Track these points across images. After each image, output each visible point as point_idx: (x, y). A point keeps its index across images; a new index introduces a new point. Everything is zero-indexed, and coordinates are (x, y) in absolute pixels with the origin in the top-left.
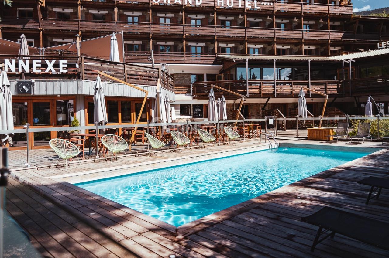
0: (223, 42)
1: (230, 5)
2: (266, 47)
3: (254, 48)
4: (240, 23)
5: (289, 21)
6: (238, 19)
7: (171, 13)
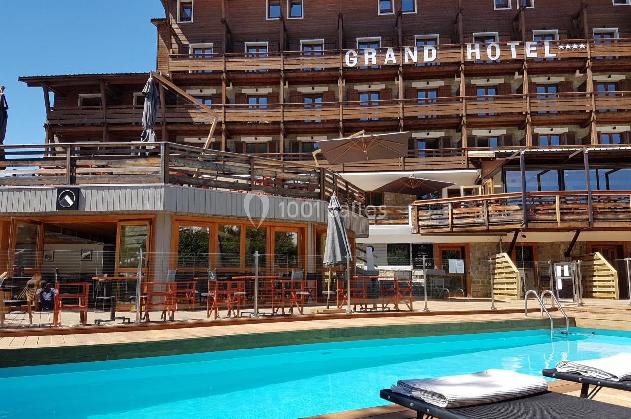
0: (481, 126)
1: (494, 55)
2: (576, 132)
3: (549, 135)
4: (517, 88)
5: (626, 78)
6: (512, 82)
7: (379, 83)
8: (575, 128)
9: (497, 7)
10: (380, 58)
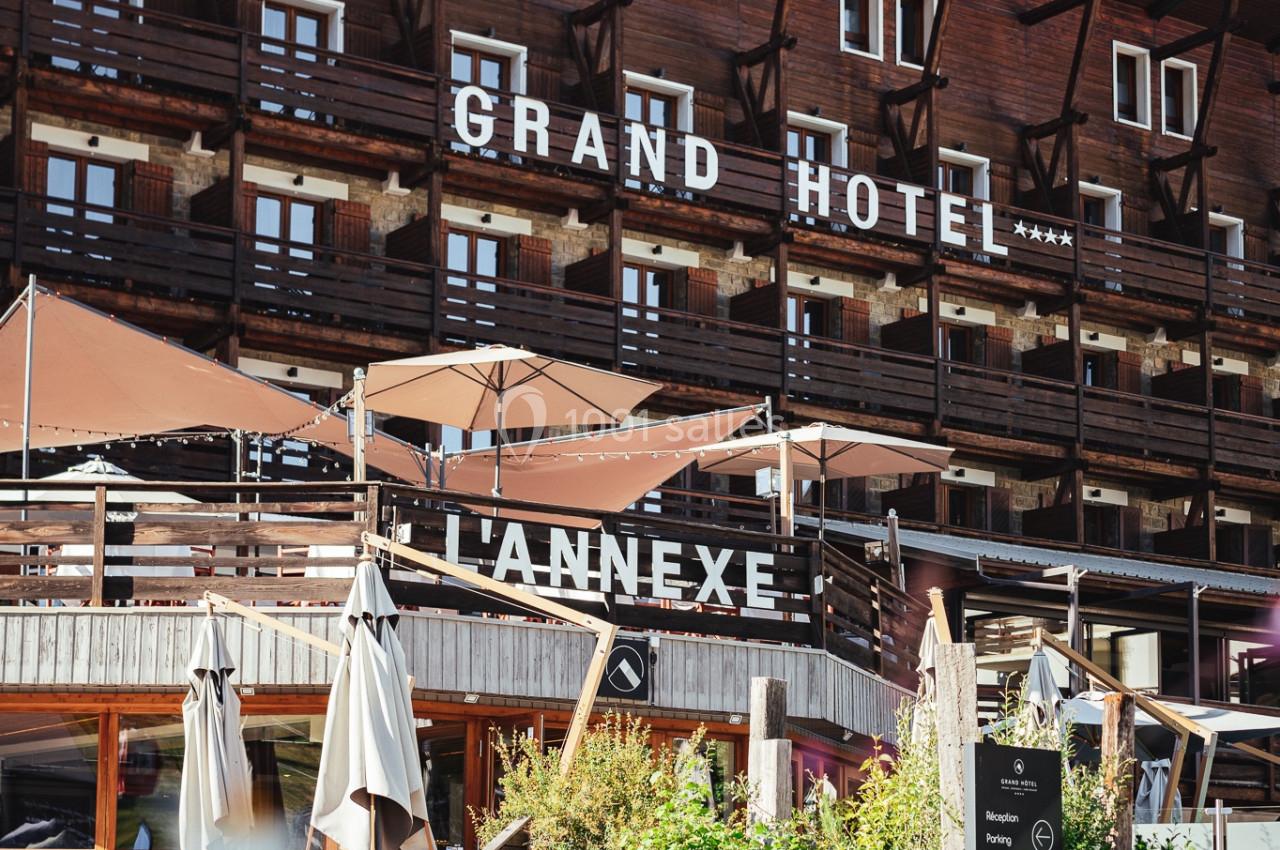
4: (885, 322)
5: (1128, 345)
6: (871, 299)
7: (513, 210)
8: (1011, 478)
10: (563, 140)
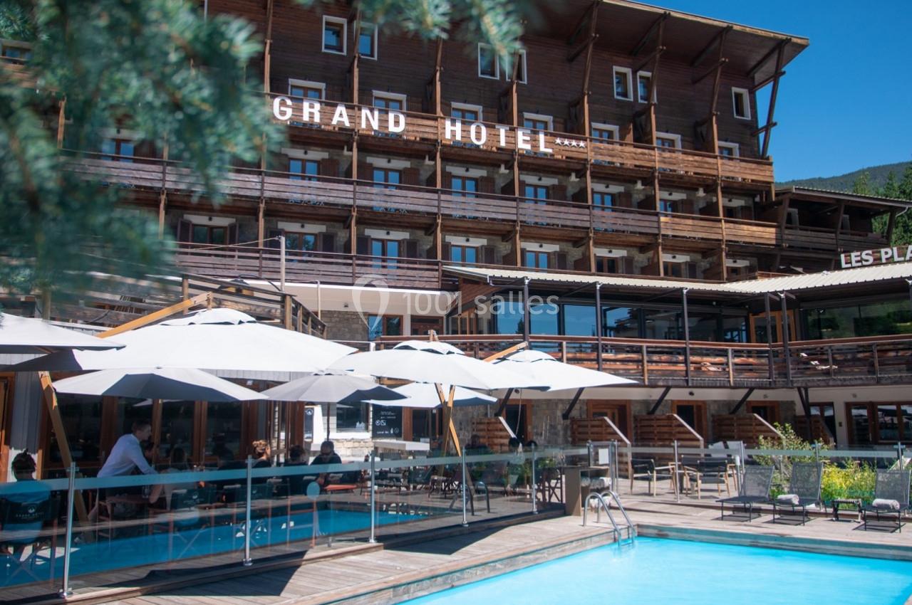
0: (457, 231)
1: (478, 139)
2: (567, 252)
3: (537, 253)
4: (502, 185)
5: (625, 190)
6: (496, 176)
7: (320, 149)
8: (568, 247)
9: (482, 73)
10: (327, 116)
